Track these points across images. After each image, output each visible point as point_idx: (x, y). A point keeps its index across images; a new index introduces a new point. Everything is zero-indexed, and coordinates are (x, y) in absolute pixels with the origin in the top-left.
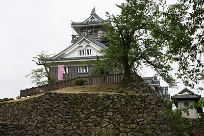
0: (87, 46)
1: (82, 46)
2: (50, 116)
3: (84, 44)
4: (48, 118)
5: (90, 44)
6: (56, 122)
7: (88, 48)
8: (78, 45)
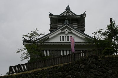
1: (64, 33)
3: (66, 31)
5: (72, 31)
8: (60, 31)
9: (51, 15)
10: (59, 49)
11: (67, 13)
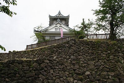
0: (60, 26)
1: (57, 26)
2: (79, 55)
3: (58, 25)
4: (79, 57)
5: (62, 26)
6: (86, 60)
7: (60, 27)
8: (55, 25)
9: (50, 16)
10: (54, 36)
11: (59, 15)
